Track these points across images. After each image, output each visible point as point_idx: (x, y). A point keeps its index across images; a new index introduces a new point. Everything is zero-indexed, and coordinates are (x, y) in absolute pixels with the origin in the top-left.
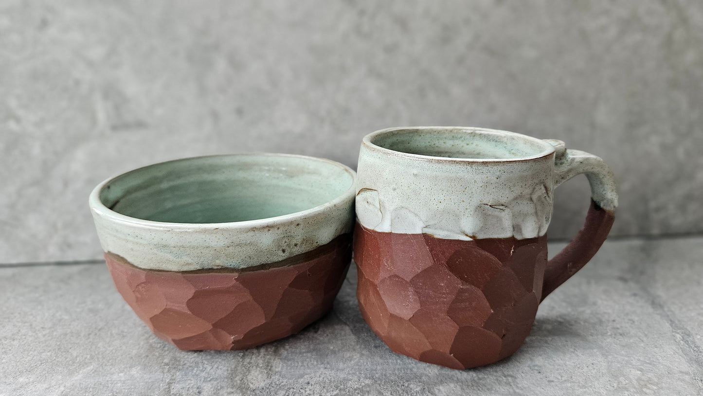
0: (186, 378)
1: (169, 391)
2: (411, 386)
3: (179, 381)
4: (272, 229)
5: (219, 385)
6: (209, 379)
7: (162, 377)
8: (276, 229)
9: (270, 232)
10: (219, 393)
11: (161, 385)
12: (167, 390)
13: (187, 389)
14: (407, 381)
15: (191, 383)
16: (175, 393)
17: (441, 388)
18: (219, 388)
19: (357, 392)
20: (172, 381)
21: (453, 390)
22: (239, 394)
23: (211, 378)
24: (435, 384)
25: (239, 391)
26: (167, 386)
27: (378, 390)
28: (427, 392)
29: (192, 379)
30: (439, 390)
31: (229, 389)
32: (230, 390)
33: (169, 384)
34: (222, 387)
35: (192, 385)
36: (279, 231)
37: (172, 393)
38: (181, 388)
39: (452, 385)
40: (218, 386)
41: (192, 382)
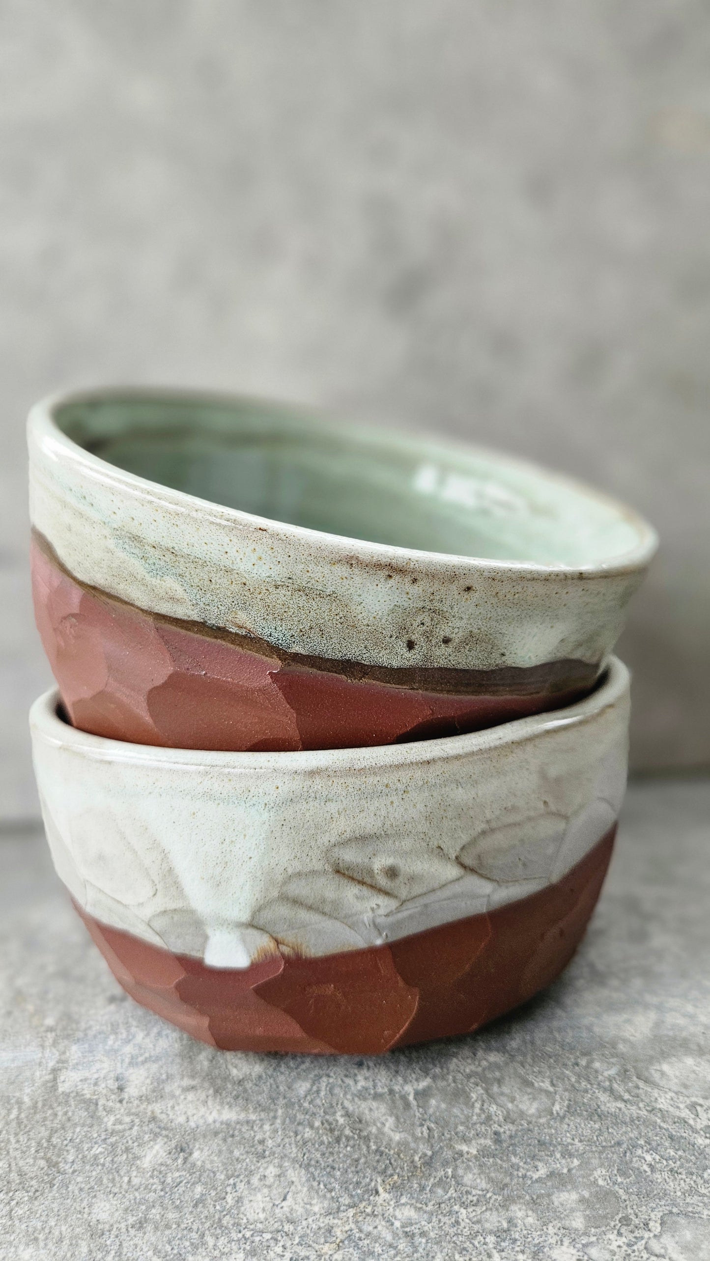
0: (91, 1059)
1: (54, 1088)
2: (597, 1065)
3: (77, 1064)
4: (397, 578)
5: (163, 1071)
6: (141, 1059)
7: (40, 1055)
8: (408, 579)
9: (391, 582)
10: (163, 1089)
11: (38, 1074)
12: (49, 1085)
13: (92, 1081)
14: (584, 1054)
15: (103, 1069)
16: (68, 1091)
17: (665, 1067)
18: (164, 1076)
19: (472, 1080)
20: (61, 1065)
21: (694, 1072)
22: (209, 1089)
23: (147, 1055)
24: (651, 1060)
25: (206, 1085)
26: (51, 1076)
27: (520, 1077)
28: (635, 1078)
29: (105, 1059)
30: (663, 1074)
31: (186, 1079)
32: (187, 1082)
33: (55, 1071)
34: (169, 1077)
35: (104, 1072)
36: (416, 590)
37: (60, 1090)
38: (81, 1080)
39: (689, 1061)
40: (161, 1074)
41: (106, 1065)
